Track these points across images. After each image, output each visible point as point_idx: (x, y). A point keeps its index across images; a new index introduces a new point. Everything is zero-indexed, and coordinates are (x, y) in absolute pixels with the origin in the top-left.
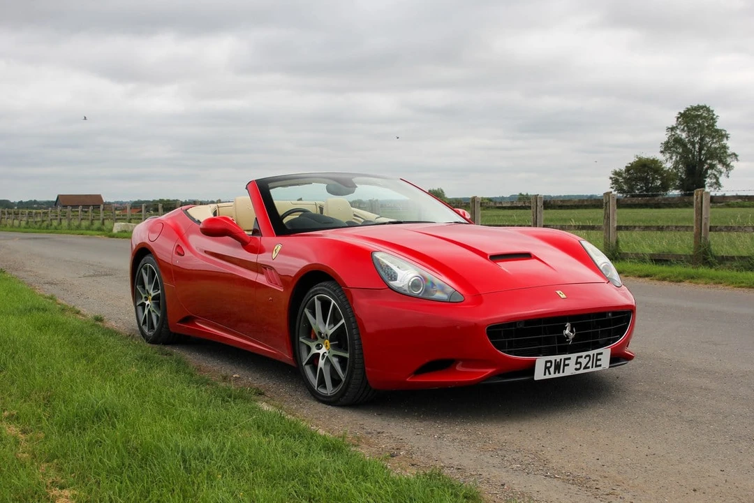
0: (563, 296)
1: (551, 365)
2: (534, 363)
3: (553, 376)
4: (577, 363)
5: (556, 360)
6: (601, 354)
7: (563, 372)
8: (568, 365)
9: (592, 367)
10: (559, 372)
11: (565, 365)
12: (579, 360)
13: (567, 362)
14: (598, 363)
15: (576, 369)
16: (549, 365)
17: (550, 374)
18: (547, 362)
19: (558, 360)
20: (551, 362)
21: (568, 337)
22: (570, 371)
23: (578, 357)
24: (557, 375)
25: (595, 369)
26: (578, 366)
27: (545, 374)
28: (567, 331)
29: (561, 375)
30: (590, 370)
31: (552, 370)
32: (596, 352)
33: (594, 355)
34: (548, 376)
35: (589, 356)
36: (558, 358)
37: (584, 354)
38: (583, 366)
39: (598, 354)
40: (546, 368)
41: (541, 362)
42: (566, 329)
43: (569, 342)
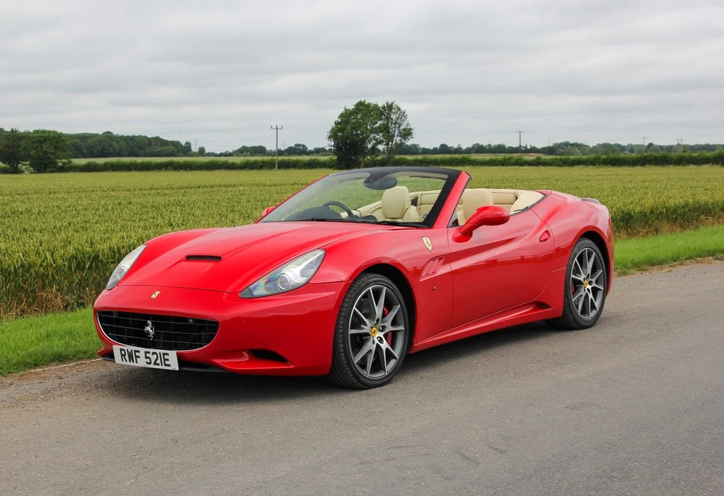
0: (154, 296)
1: (125, 355)
2: (112, 344)
3: (128, 363)
4: (146, 358)
5: (128, 350)
6: (168, 354)
7: (137, 362)
8: (139, 357)
9: (162, 365)
10: (133, 362)
11: (137, 357)
12: (148, 355)
13: (137, 353)
14: (167, 362)
15: (147, 363)
16: (123, 352)
17: (126, 361)
18: (121, 350)
21: (148, 333)
22: (142, 363)
23: (146, 353)
24: (131, 364)
25: (164, 367)
26: (148, 361)
27: (123, 360)
28: (148, 328)
29: (135, 364)
30: (160, 367)
31: (127, 357)
32: (163, 351)
33: (160, 353)
34: (124, 363)
35: (156, 353)
36: (130, 348)
37: (151, 350)
38: (153, 362)
39: (164, 354)
40: (122, 355)
41: (116, 349)
42: (147, 325)
43: (150, 338)
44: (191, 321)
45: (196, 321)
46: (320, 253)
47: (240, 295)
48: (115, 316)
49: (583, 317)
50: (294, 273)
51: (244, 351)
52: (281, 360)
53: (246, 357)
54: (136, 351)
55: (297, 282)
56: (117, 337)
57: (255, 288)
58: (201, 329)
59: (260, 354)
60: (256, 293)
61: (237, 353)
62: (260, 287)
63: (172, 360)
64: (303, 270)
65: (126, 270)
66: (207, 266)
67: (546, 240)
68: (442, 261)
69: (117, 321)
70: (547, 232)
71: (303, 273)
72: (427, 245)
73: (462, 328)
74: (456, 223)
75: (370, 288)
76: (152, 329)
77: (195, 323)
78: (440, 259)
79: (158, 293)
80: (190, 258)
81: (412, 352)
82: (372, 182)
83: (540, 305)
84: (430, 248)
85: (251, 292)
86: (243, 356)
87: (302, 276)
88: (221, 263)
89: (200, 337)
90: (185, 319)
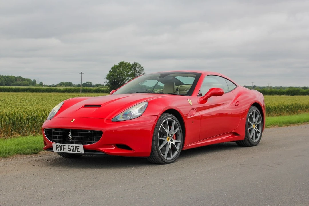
0: (72, 121)
1: (58, 147)
2: (52, 144)
4: (68, 148)
5: (59, 145)
6: (79, 146)
7: (64, 151)
8: (65, 148)
9: (76, 151)
10: (62, 151)
11: (64, 148)
12: (69, 147)
13: (64, 147)
14: (78, 150)
16: (57, 147)
17: (59, 150)
18: (56, 145)
19: (60, 146)
20: (57, 145)
21: (69, 138)
22: (66, 151)
23: (68, 146)
25: (77, 152)
26: (69, 150)
27: (57, 150)
28: (69, 136)
29: (63, 152)
30: (75, 152)
31: (59, 148)
33: (75, 146)
35: (73, 146)
36: (61, 144)
37: (71, 145)
38: (71, 150)
39: (77, 146)
40: (57, 148)
41: (54, 145)
42: (69, 134)
43: (70, 140)
44: (90, 131)
45: (92, 131)
46: (146, 103)
47: (112, 120)
48: (53, 131)
49: (252, 140)
50: (135, 111)
51: (113, 145)
52: (130, 149)
53: (114, 148)
54: (63, 146)
55: (136, 115)
56: (54, 140)
57: (118, 117)
58: (94, 135)
59: (120, 146)
60: (119, 119)
61: (110, 146)
62: (120, 117)
63: (81, 149)
64: (139, 110)
65: (56, 113)
66: (95, 109)
67: (238, 105)
68: (196, 110)
69: (54, 133)
70: (238, 101)
71: (139, 111)
72: (190, 103)
73: (204, 141)
74: (201, 95)
75: (167, 119)
76: (71, 136)
77: (92, 132)
78: (195, 109)
79: (74, 120)
80: (86, 106)
81: (184, 149)
82: (162, 78)
83: (235, 134)
84: (191, 104)
85: (117, 119)
86: (112, 147)
87: (139, 113)
88: (101, 108)
89: (93, 138)
90: (87, 131)
